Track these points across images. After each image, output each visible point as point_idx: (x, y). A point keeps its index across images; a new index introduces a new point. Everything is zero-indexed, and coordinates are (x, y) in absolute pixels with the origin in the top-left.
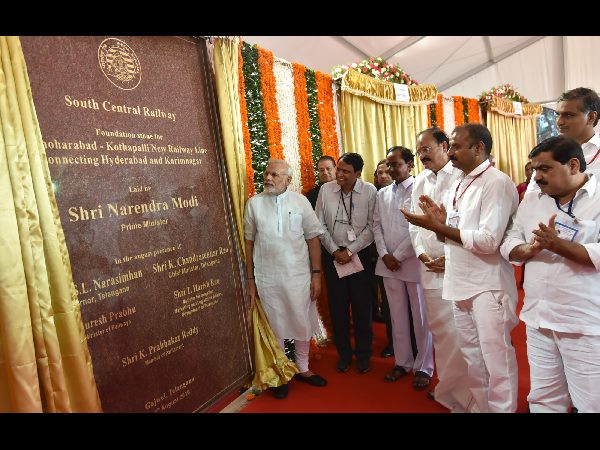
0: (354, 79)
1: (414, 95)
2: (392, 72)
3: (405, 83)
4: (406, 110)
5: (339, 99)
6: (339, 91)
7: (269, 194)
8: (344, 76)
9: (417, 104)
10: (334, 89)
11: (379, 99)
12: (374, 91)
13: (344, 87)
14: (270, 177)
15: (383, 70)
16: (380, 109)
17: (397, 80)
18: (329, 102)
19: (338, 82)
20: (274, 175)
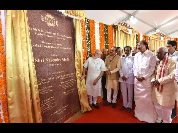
0: (153, 36)
1: (165, 39)
2: (160, 34)
3: (163, 36)
4: (163, 42)
5: (150, 40)
6: (150, 38)
7: (94, 58)
8: (151, 36)
9: (165, 40)
10: (149, 38)
11: (157, 40)
12: (156, 38)
13: (151, 38)
14: (96, 54)
15: (159, 34)
16: (157, 42)
17: (161, 36)
18: (148, 40)
19: (150, 37)
20: (97, 54)
